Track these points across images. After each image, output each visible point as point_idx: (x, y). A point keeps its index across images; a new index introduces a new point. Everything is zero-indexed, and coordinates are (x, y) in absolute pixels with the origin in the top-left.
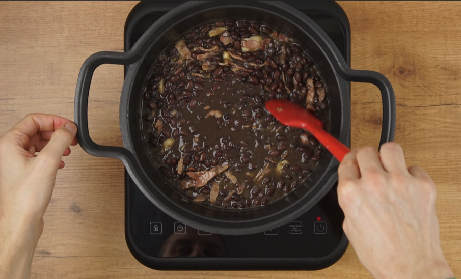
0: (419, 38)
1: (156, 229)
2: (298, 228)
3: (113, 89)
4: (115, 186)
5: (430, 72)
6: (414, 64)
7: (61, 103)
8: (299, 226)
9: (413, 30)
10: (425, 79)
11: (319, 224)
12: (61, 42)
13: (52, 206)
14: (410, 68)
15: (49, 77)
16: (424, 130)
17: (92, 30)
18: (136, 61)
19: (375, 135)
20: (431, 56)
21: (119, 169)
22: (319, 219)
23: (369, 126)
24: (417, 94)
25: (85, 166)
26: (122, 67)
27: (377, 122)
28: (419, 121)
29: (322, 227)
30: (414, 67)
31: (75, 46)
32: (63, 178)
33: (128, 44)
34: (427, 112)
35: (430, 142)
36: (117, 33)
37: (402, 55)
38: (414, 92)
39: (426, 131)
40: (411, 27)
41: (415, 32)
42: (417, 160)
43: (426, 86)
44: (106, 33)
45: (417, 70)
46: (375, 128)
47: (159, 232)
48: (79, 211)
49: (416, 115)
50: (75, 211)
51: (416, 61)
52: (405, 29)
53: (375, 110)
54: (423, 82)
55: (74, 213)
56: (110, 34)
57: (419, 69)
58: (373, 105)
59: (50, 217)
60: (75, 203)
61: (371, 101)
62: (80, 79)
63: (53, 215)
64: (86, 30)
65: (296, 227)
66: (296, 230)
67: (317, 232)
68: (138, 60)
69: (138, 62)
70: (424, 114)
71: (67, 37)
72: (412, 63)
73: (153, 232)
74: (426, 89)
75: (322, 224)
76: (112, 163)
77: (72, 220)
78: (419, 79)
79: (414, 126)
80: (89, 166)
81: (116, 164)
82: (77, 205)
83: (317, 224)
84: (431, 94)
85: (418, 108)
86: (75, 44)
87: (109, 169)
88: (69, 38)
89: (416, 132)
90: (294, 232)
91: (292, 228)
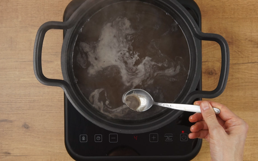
0: (235, 22)
1: (84, 139)
3: (49, 53)
4: (50, 113)
5: (242, 43)
6: (232, 38)
7: (17, 62)
8: (171, 136)
9: (232, 17)
10: (239, 47)
11: (183, 135)
12: (17, 24)
13: (12, 125)
14: (230, 40)
15: (10, 46)
16: (238, 78)
17: (36, 17)
19: (208, 81)
20: (243, 33)
21: (52, 102)
22: (183, 132)
23: (205, 76)
24: (234, 56)
25: (32, 100)
27: (210, 73)
28: (235, 73)
29: (185, 137)
30: (232, 40)
31: (26, 27)
32: (18, 108)
34: (240, 67)
35: (242, 86)
36: (51, 19)
37: (225, 33)
38: (232, 55)
39: (240, 79)
40: (230, 15)
41: (233, 18)
42: (234, 97)
43: (240, 52)
44: (44, 19)
45: (234, 42)
46: (208, 77)
47: (86, 140)
48: (28, 128)
49: (233, 69)
50: (25, 128)
51: (233, 36)
52: (227, 17)
53: (208, 66)
54: (238, 49)
55: (25, 129)
56: (47, 19)
57: (235, 41)
58: (207, 63)
59: (10, 131)
60: (25, 123)
61: (206, 61)
63: (12, 130)
64: (32, 17)
65: (169, 137)
67: (182, 140)
69: (72, 28)
70: (238, 69)
71: (21, 21)
73: (82, 140)
74: (239, 53)
75: (185, 135)
76: (48, 98)
77: (23, 133)
78: (235, 47)
79: (232, 76)
80: (34, 100)
81: (51, 99)
82: (27, 124)
83: (181, 135)
84: (242, 56)
85: (235, 65)
87: (46, 102)
89: (233, 79)
90: (168, 140)
91: (166, 138)
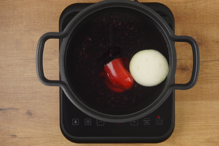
0: (204, 26)
1: (76, 122)
2: (148, 122)
3: (48, 52)
4: (49, 102)
5: (210, 44)
6: (202, 40)
7: (22, 59)
10: (207, 47)
11: (159, 119)
12: (21, 28)
13: (17, 112)
14: (200, 42)
15: (16, 46)
16: (207, 73)
17: (37, 22)
18: (66, 37)
19: (182, 76)
20: (211, 35)
21: (51, 93)
22: (159, 117)
23: (179, 71)
24: (203, 55)
25: (34, 92)
26: (58, 40)
27: (183, 69)
28: (204, 68)
29: (160, 121)
30: (202, 41)
32: (23, 98)
33: (61, 29)
34: (208, 64)
35: (210, 80)
36: (51, 24)
37: (196, 35)
40: (200, 21)
41: (202, 23)
42: (203, 89)
44: (45, 24)
45: (203, 43)
46: (182, 72)
47: (77, 124)
48: (31, 114)
49: (203, 65)
50: (29, 114)
51: (203, 38)
52: (197, 22)
53: (182, 63)
54: (206, 49)
55: (28, 116)
56: (47, 24)
57: (204, 42)
58: (181, 61)
59: (16, 117)
61: (180, 59)
62: (38, 47)
63: (18, 117)
64: (34, 22)
65: (147, 121)
66: (147, 123)
67: (158, 123)
68: (67, 36)
69: (67, 37)
71: (25, 26)
72: (201, 39)
73: (74, 124)
74: (208, 52)
77: (27, 119)
78: (204, 47)
79: (202, 71)
80: (36, 92)
82: (30, 111)
83: (157, 120)
84: (210, 55)
85: (204, 62)
86: (29, 30)
87: (46, 93)
88: (26, 27)
89: (203, 74)
90: (146, 124)
91: (145, 122)
